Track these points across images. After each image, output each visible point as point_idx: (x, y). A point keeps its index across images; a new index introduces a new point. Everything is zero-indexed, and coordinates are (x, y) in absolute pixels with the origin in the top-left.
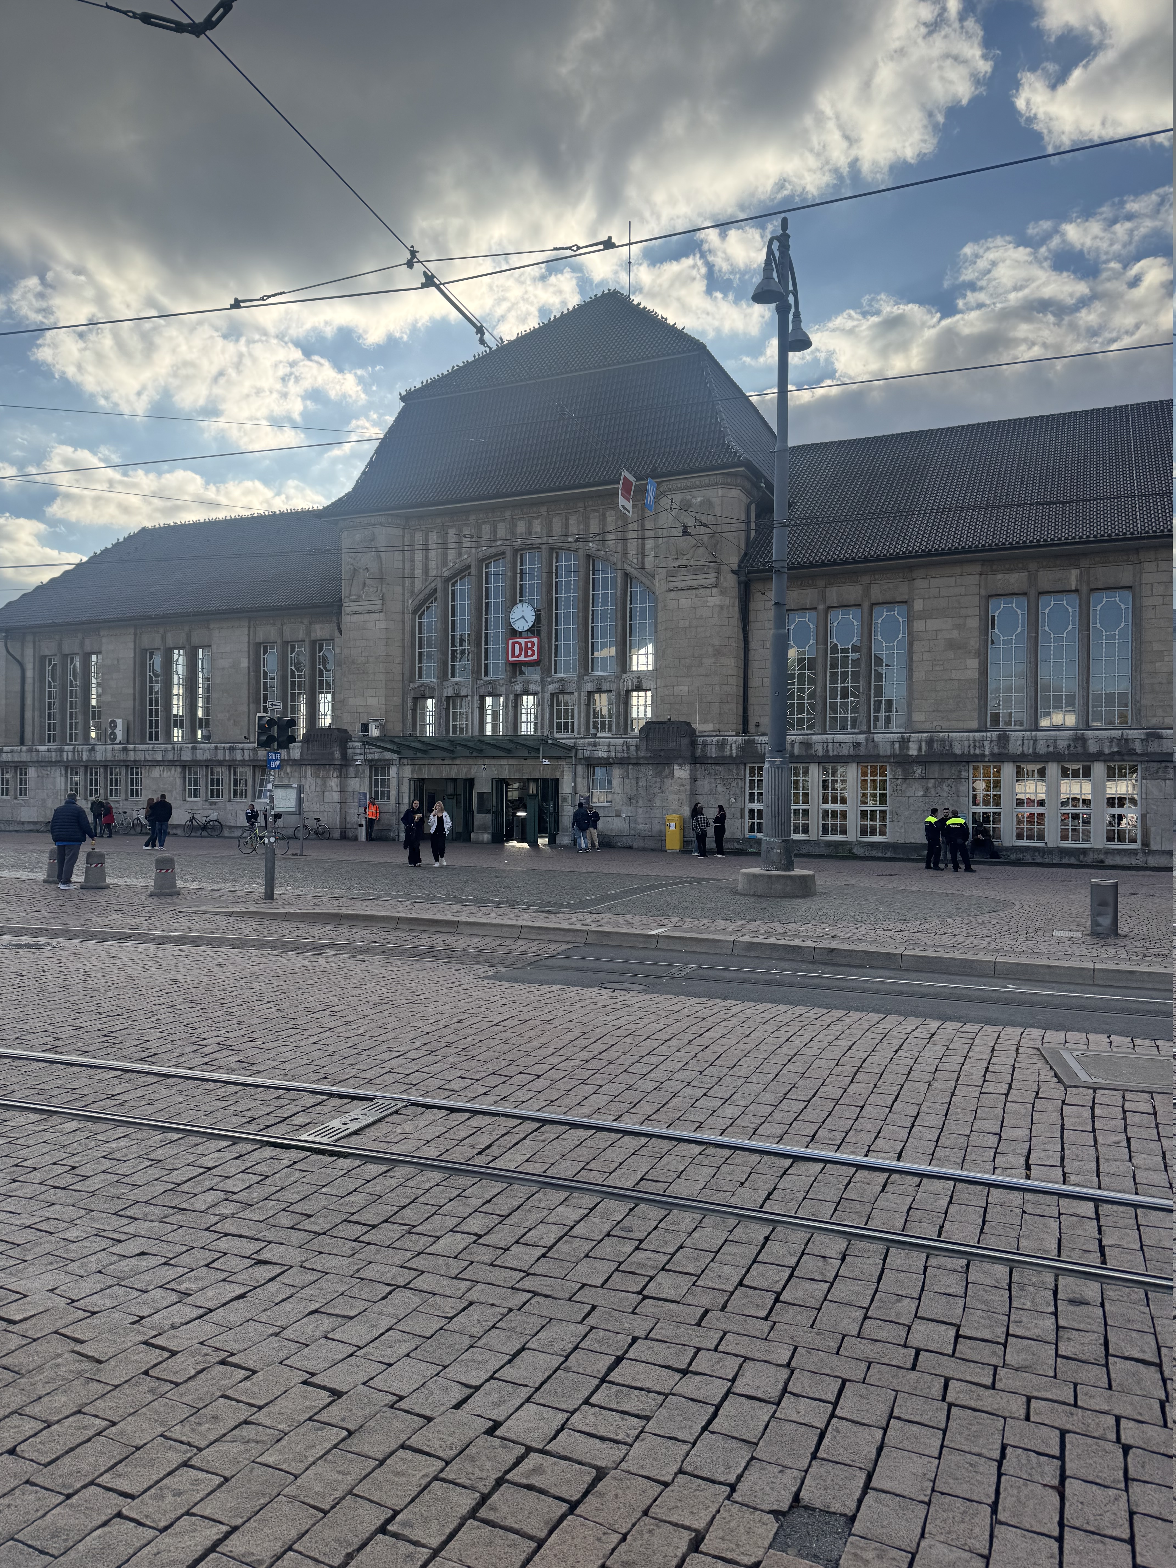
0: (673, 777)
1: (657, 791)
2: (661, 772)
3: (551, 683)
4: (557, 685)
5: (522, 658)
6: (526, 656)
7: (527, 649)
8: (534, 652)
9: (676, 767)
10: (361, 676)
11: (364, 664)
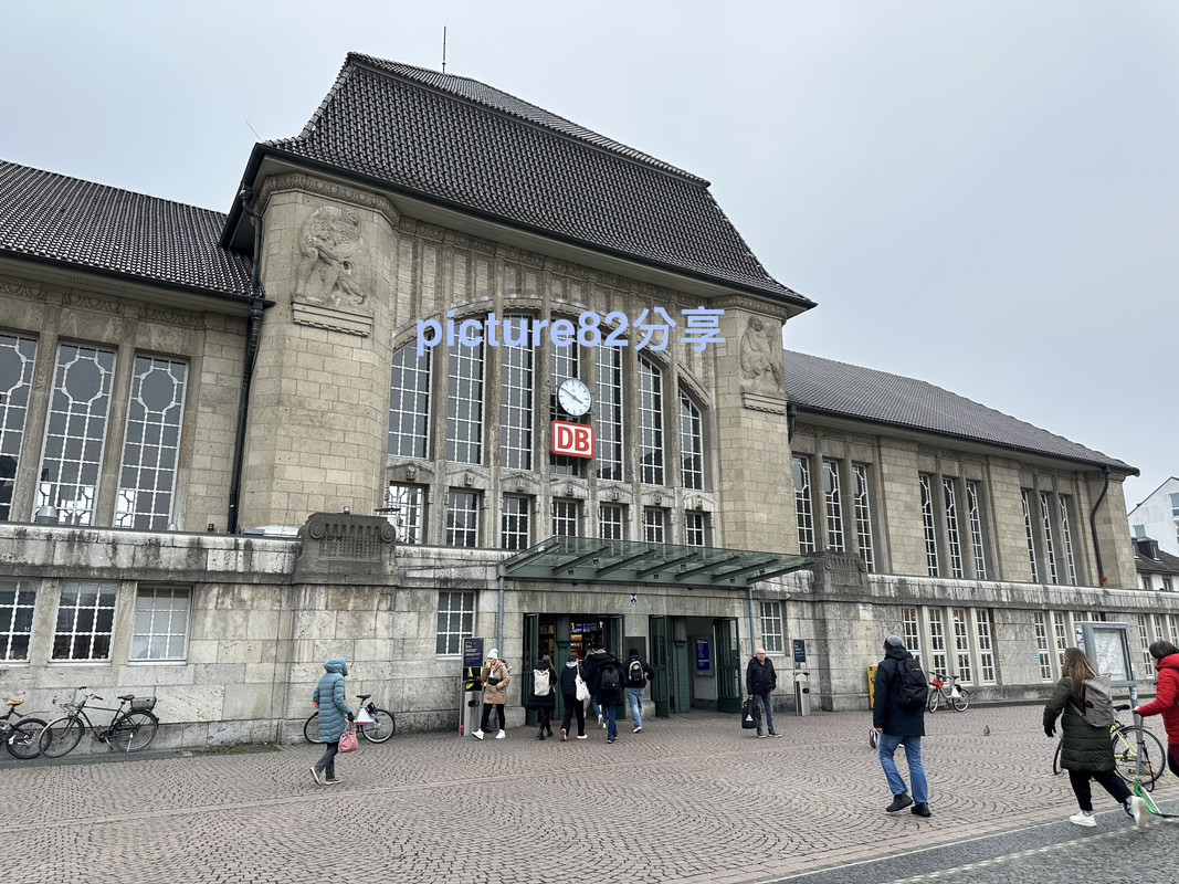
0: (859, 619)
1: (846, 636)
2: (848, 612)
3: (602, 488)
4: (609, 492)
5: (572, 450)
6: (577, 448)
7: (578, 440)
8: (587, 444)
9: (861, 607)
10: (316, 431)
11: (323, 414)
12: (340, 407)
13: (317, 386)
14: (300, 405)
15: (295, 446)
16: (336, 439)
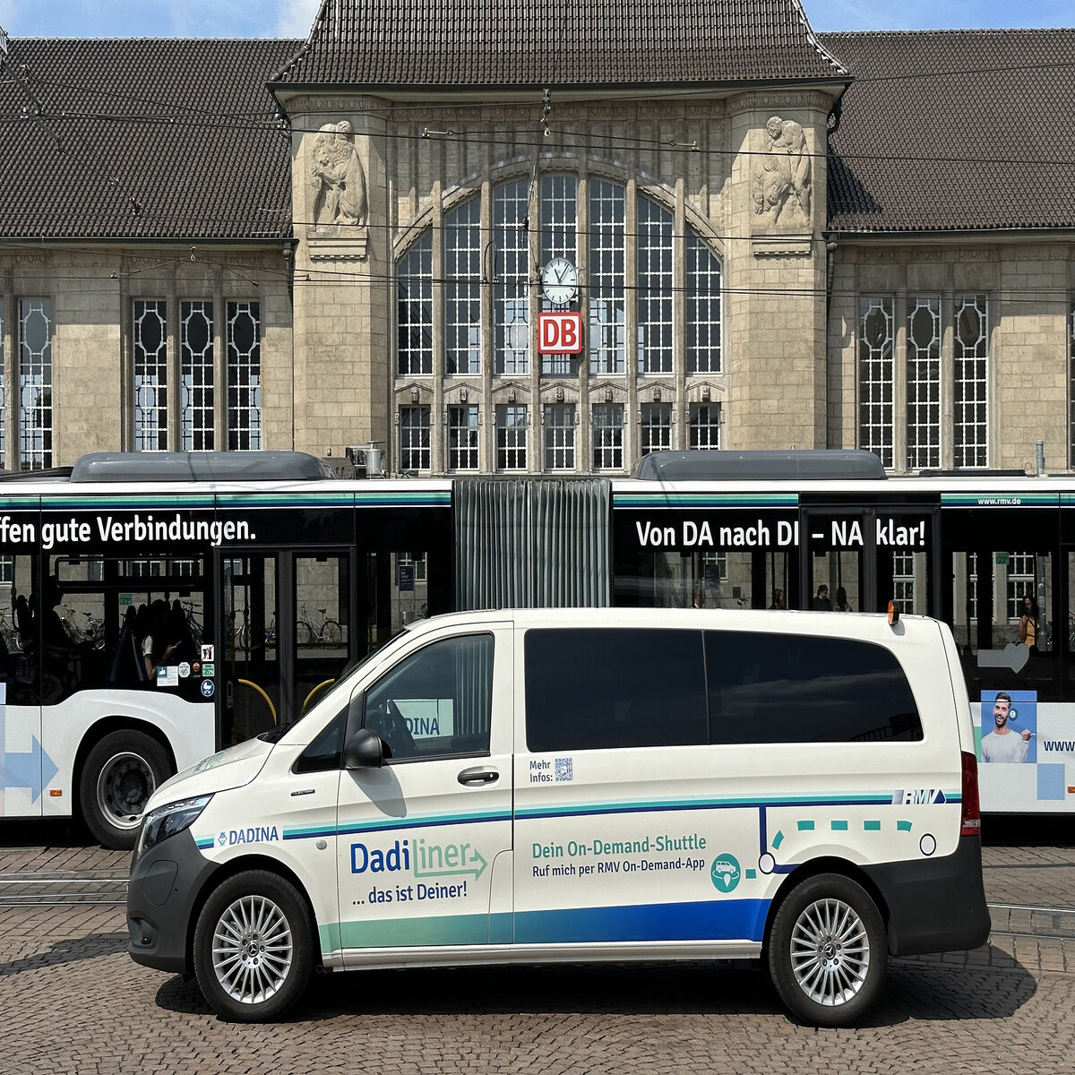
4: (602, 391)
5: (559, 347)
6: (564, 343)
7: (565, 333)
8: (574, 337)
10: (332, 366)
11: (337, 347)
12: (349, 338)
13: (330, 319)
14: (320, 342)
15: (319, 382)
16: (346, 372)
